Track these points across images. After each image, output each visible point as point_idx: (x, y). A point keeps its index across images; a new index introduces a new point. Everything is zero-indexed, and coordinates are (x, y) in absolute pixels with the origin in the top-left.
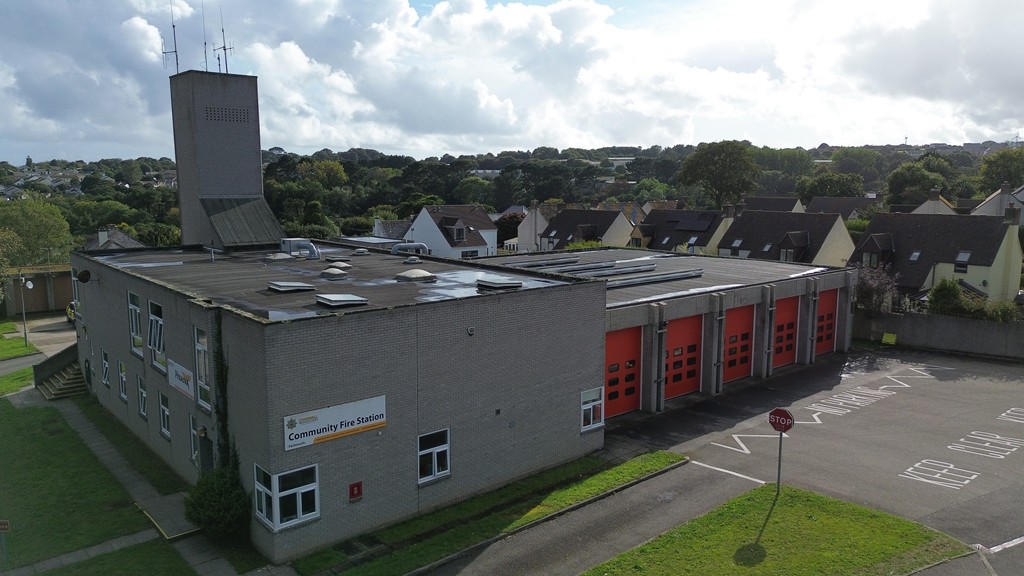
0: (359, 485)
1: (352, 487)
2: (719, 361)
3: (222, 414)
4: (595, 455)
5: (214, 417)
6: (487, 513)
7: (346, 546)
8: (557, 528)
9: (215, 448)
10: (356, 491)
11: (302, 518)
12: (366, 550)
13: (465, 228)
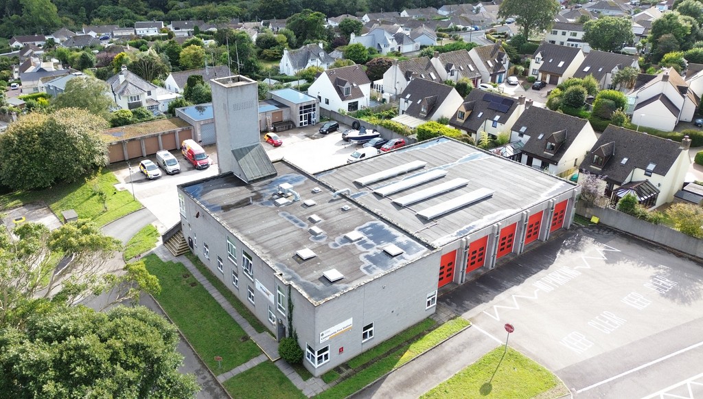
1: (340, 349)
2: (494, 254)
3: (290, 319)
4: (431, 317)
5: (287, 318)
6: (388, 354)
7: (337, 369)
8: (417, 366)
9: (287, 330)
11: (324, 362)
12: (346, 372)
13: (350, 86)
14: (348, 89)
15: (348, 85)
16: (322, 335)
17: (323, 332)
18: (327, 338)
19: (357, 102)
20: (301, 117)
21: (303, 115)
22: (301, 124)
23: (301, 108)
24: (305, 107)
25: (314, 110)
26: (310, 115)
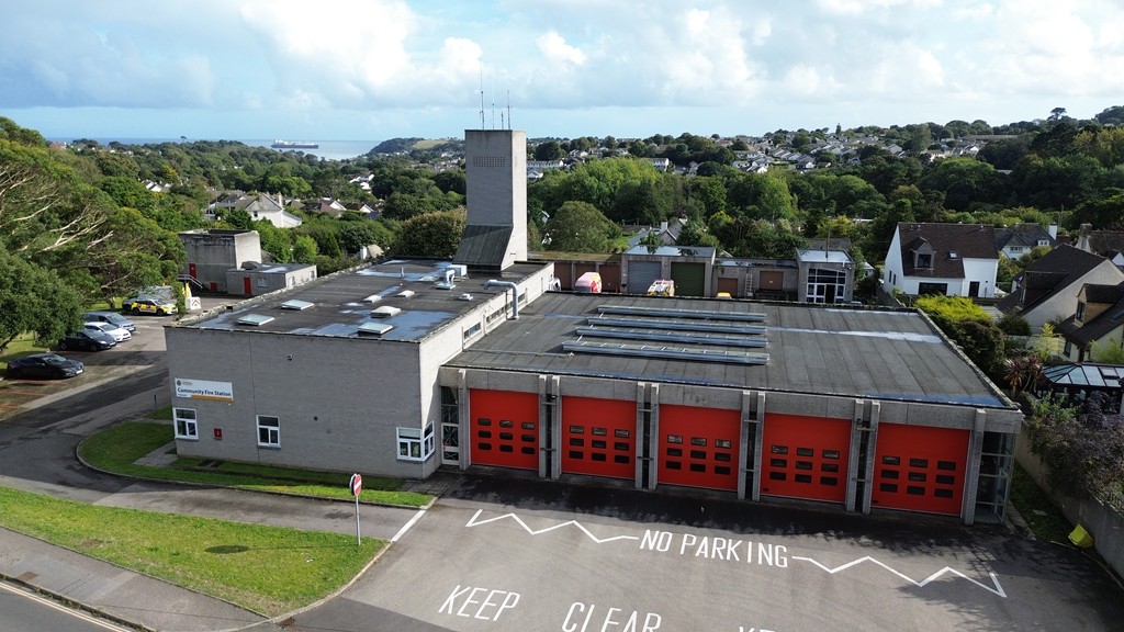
0: (220, 430)
1: (216, 430)
4: (409, 481)
10: (218, 433)
11: (189, 436)
13: (933, 254)
14: (926, 258)
15: (925, 249)
16: (179, 383)
17: (182, 380)
18: (189, 395)
19: (946, 285)
20: (811, 287)
21: (816, 285)
22: (812, 299)
23: (812, 271)
24: (820, 272)
25: (842, 281)
26: (831, 290)
